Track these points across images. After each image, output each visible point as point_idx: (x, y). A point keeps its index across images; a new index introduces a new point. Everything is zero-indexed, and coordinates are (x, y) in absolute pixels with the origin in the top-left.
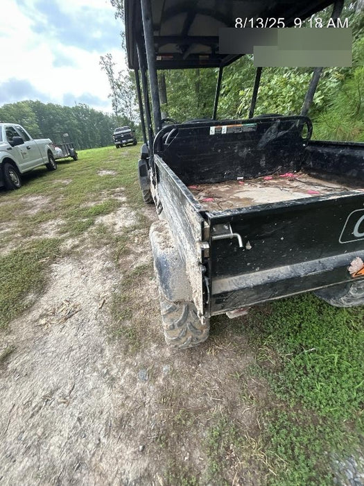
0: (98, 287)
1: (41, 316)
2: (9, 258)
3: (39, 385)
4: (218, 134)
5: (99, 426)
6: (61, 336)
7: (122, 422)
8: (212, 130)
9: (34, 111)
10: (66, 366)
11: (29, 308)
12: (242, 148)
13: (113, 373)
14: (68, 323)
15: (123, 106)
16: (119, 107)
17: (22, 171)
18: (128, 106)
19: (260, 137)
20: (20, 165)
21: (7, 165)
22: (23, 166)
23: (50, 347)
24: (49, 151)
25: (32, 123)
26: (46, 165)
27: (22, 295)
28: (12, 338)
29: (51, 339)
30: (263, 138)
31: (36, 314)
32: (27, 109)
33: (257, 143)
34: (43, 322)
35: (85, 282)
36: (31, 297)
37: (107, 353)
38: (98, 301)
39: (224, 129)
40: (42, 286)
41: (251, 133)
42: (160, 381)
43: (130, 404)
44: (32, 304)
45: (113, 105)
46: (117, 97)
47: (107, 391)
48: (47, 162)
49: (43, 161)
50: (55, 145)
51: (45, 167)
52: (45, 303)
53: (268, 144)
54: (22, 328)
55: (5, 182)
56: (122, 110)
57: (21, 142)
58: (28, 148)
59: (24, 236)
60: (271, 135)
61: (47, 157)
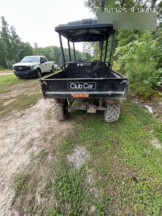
0: (48, 106)
1: (32, 109)
2: (30, 96)
3: (27, 121)
4: (80, 66)
5: (35, 130)
6: (35, 114)
7: (39, 130)
8: (78, 65)
9: (54, 50)
10: (33, 120)
11: (30, 107)
12: (88, 70)
13: (42, 123)
14: (37, 112)
15: (87, 48)
16: (85, 49)
17: (42, 72)
18: (89, 48)
19: (93, 67)
20: (42, 70)
21: (38, 70)
22: (43, 71)
23: (31, 115)
24: (53, 66)
25: (52, 54)
26: (51, 70)
27: (30, 104)
28: (24, 112)
29: (32, 114)
30: (94, 68)
31: (31, 109)
32: (52, 49)
33: (93, 69)
34: (32, 110)
35: (45, 105)
36: (31, 105)
37: (42, 119)
38: (46, 109)
39: (81, 65)
40: (34, 104)
41: (90, 66)
42: (50, 126)
43: (42, 128)
44: (31, 107)
45: (83, 48)
46: (85, 44)
47: (39, 125)
48: (51, 69)
49: (50, 69)
50: (55, 64)
51: (50, 71)
52: (34, 107)
53: (96, 69)
54: (27, 111)
55: (36, 75)
56: (87, 50)
57: (44, 62)
58: (46, 65)
59: (36, 91)
60: (96, 67)
61: (51, 68)
